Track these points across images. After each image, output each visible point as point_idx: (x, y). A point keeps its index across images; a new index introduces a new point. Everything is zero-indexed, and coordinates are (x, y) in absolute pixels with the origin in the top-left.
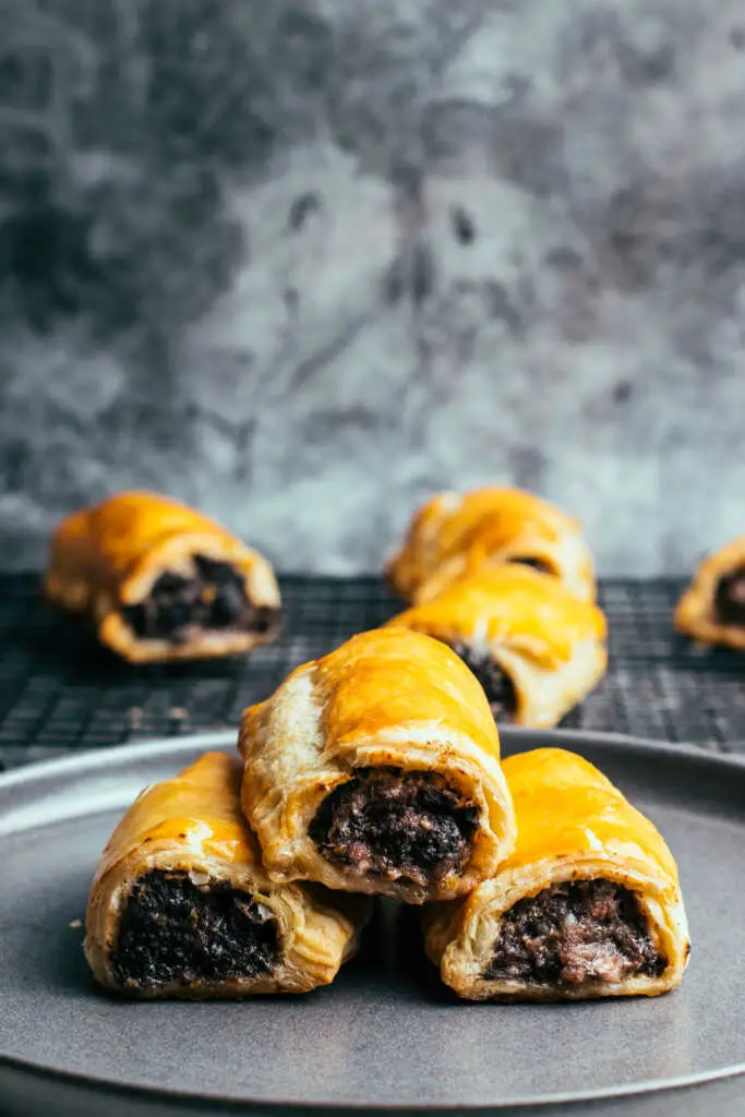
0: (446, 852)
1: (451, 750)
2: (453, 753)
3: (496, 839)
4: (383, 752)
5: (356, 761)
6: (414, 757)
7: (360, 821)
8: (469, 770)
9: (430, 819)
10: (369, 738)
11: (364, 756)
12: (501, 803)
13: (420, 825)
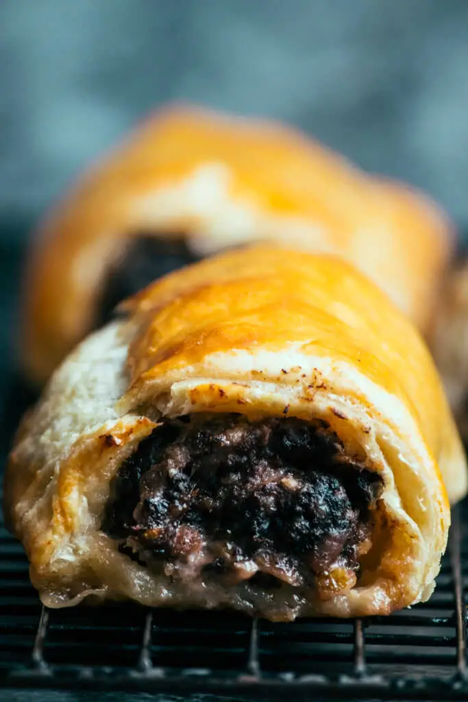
0: (328, 526)
1: (319, 383)
2: (322, 387)
3: (414, 526)
4: (211, 387)
5: (170, 405)
6: (260, 393)
7: (181, 485)
8: (352, 413)
9: (295, 477)
10: (191, 368)
11: (182, 396)
12: (415, 467)
13: (281, 485)
